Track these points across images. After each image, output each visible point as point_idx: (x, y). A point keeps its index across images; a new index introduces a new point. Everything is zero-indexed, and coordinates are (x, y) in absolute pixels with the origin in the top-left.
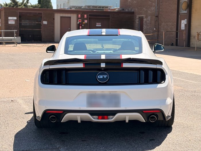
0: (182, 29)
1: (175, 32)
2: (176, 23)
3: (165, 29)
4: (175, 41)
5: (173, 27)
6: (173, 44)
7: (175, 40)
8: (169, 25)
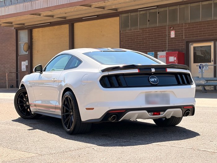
0: (22, 70)
1: (15, 74)
2: (15, 65)
3: (2, 71)
4: (16, 83)
5: (12, 69)
6: (13, 86)
7: (16, 81)
8: (7, 67)
